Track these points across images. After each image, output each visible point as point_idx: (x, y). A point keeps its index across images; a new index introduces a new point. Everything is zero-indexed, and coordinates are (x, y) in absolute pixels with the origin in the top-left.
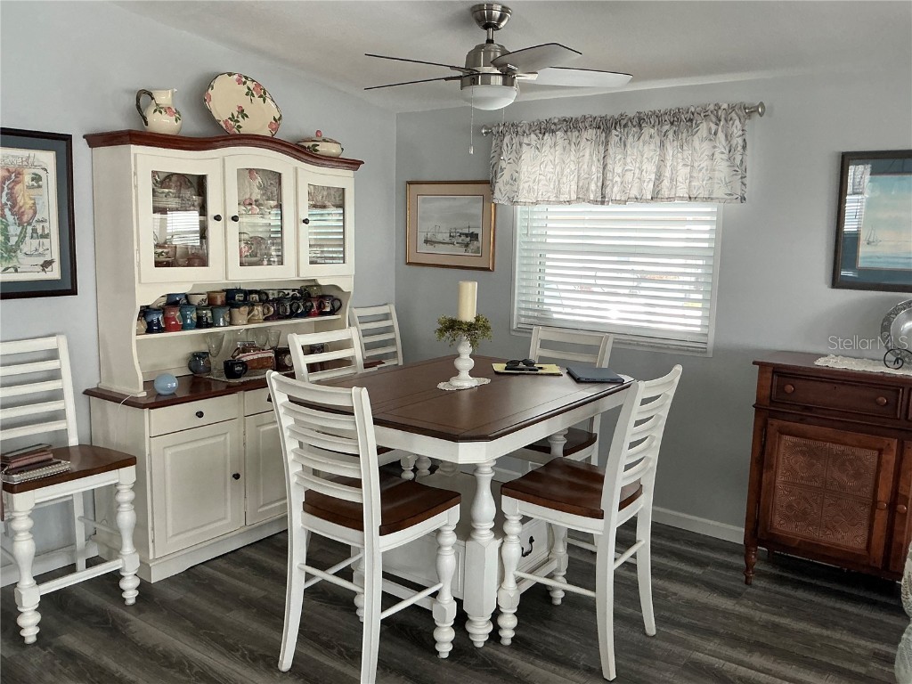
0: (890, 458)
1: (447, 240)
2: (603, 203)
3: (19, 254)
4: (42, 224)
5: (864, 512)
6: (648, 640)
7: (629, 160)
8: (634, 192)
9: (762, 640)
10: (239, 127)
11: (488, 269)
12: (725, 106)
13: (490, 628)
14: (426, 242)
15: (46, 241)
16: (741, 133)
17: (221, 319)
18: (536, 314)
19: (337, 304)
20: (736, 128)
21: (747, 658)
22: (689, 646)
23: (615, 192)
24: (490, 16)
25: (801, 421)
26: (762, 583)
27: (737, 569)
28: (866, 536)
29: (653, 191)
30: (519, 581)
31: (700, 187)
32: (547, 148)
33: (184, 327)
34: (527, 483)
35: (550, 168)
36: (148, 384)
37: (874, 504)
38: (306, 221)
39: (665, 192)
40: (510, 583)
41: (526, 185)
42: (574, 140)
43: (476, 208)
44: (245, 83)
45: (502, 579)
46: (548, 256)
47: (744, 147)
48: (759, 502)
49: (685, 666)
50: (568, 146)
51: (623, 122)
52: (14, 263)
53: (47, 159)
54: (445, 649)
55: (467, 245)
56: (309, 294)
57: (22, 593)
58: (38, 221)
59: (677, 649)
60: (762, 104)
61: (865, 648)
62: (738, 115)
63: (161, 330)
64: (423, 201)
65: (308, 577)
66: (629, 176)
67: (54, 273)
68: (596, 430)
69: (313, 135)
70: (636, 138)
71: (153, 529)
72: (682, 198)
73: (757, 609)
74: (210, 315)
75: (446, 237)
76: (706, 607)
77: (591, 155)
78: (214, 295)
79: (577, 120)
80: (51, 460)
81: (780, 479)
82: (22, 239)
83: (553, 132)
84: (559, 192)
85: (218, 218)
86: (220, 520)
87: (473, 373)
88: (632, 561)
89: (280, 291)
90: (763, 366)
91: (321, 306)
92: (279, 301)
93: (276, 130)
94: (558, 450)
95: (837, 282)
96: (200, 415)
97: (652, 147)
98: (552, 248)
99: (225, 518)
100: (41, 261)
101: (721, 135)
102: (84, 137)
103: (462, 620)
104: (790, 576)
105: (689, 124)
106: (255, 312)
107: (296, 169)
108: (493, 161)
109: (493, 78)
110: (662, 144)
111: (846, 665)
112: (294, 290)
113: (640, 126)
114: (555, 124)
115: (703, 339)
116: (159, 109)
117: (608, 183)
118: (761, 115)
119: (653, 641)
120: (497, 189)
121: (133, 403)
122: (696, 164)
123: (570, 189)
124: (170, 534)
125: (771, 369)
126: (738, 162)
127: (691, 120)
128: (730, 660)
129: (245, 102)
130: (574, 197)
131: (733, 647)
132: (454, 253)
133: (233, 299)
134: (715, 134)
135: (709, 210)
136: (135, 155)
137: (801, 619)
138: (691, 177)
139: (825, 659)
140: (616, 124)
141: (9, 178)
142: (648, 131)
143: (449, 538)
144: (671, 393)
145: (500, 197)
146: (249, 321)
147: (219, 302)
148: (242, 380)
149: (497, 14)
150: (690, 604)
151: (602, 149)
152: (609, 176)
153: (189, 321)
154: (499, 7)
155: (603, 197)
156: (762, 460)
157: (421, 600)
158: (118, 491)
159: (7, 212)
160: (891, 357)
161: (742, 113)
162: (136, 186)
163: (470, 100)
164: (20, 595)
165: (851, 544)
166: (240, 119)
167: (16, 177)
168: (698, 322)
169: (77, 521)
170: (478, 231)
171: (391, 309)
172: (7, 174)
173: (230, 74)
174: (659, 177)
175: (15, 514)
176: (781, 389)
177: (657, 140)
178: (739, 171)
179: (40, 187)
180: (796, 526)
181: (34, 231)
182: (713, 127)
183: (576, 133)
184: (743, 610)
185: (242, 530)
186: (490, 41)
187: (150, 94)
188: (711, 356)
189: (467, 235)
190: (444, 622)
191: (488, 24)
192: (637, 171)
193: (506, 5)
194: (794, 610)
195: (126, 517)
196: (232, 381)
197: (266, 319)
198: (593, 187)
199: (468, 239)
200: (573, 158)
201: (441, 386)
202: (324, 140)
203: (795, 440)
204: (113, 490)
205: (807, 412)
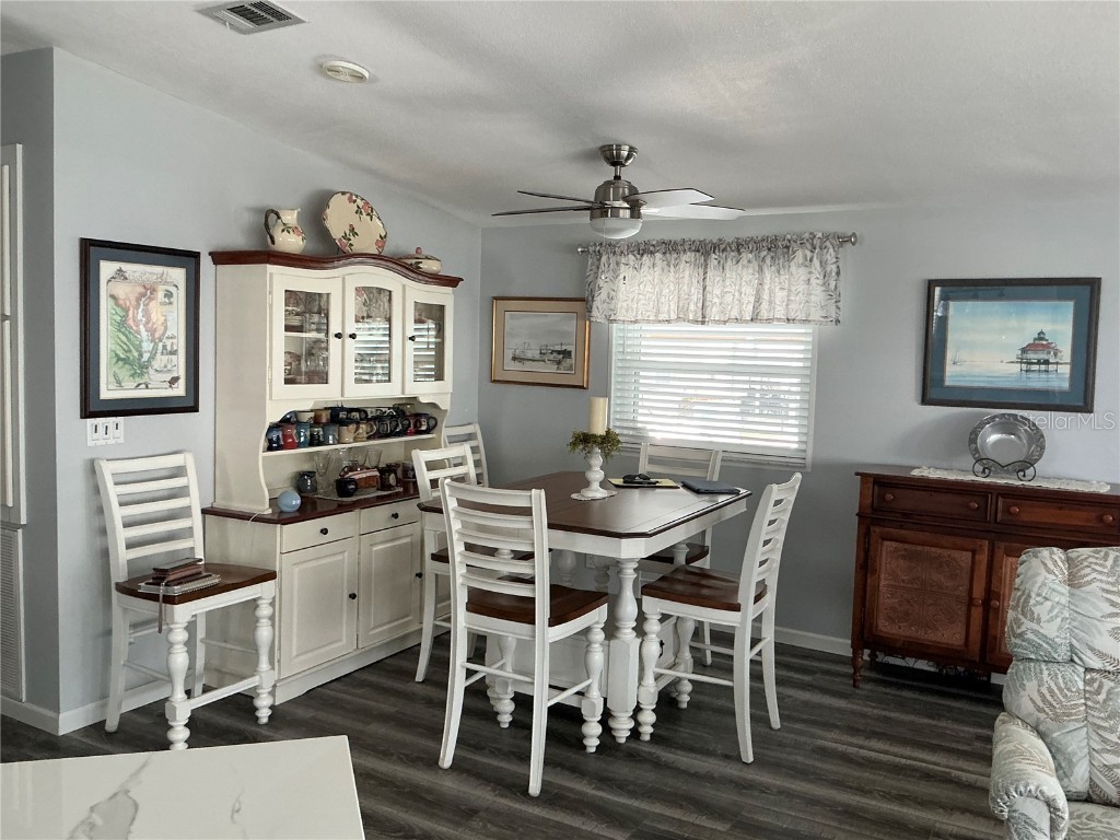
0: (983, 558)
1: (538, 357)
2: (703, 323)
3: (151, 371)
4: (171, 341)
5: (961, 610)
6: (773, 733)
7: (728, 282)
8: (734, 314)
9: (878, 730)
10: (351, 245)
11: (582, 387)
12: (820, 235)
13: (632, 724)
14: (514, 359)
15: (174, 357)
16: (834, 260)
17: (331, 437)
18: (631, 433)
19: (432, 422)
20: (830, 256)
21: (866, 743)
22: (813, 736)
23: (713, 313)
24: (619, 155)
25: (901, 527)
26: (869, 686)
27: (844, 675)
28: (964, 633)
29: (753, 312)
30: (658, 677)
31: (797, 310)
32: (645, 269)
33: (299, 445)
34: (663, 585)
35: (649, 288)
36: (273, 501)
37: (971, 602)
38: (412, 338)
39: (764, 314)
40: (649, 680)
41: (625, 304)
42: (673, 262)
43: (571, 325)
44: (355, 201)
45: (641, 678)
46: (641, 373)
47: (838, 273)
48: (864, 606)
49: (813, 751)
50: (666, 268)
51: (722, 247)
52: (145, 379)
53: (178, 275)
54: (592, 743)
55: (559, 363)
56: (403, 412)
57: (177, 706)
58: (168, 338)
59: (803, 739)
60: (854, 234)
61: (969, 732)
62: (832, 244)
63: (280, 448)
64: (512, 317)
65: (470, 673)
66: (728, 298)
67: (180, 390)
68: (708, 543)
69: (413, 252)
70: (734, 262)
71: (280, 649)
72: (779, 320)
73: (867, 706)
74: (321, 433)
75: (534, 353)
76: (821, 706)
77: (690, 276)
78: (319, 413)
79: (675, 243)
80: (200, 573)
81: (882, 583)
82: (153, 357)
83: (652, 253)
84: (658, 312)
85: (338, 336)
86: (336, 642)
87: (603, 485)
88: (758, 658)
89: (378, 409)
90: (863, 476)
91: (418, 424)
92: (379, 418)
93: (383, 247)
94: (681, 559)
95: (925, 400)
96: (324, 531)
97: (751, 271)
98: (648, 366)
99: (340, 640)
100: (168, 377)
101: (816, 262)
102: (210, 254)
103: (607, 716)
104: (894, 680)
105: (785, 250)
106: (361, 431)
107: (404, 286)
108: (589, 279)
109: (621, 211)
110: (761, 269)
111: (954, 745)
112: (389, 408)
113: (739, 251)
114: (653, 246)
115: (803, 455)
116: (286, 229)
117: (708, 303)
118: (853, 244)
119: (779, 733)
120: (594, 307)
121: (260, 519)
122: (793, 289)
123: (669, 308)
124: (294, 653)
125: (872, 480)
126: (832, 287)
127: (787, 247)
128: (851, 744)
129: (354, 220)
130: (674, 316)
131: (852, 736)
132: (547, 370)
133: (338, 417)
134: (811, 260)
135: (803, 331)
136: (271, 275)
137: (907, 713)
138: (789, 300)
139: (934, 742)
140: (715, 248)
141: (144, 295)
142: (746, 256)
143: (598, 636)
144: (792, 498)
145: (598, 315)
146: (355, 440)
147: (324, 420)
148: (354, 499)
149: (625, 153)
150: (806, 703)
151: (701, 271)
152: (709, 296)
153: (302, 439)
154: (627, 148)
155: (704, 317)
156: (866, 565)
157: (566, 699)
158: (257, 606)
159: (141, 327)
160: (979, 468)
161: (836, 242)
162: (271, 306)
163: (601, 231)
164: (174, 709)
165: (950, 642)
166: (352, 237)
167: (151, 293)
168: (796, 438)
169: (198, 643)
170: (571, 348)
171: (475, 429)
172: (143, 290)
173: (343, 193)
174: (758, 300)
175: (173, 626)
176: (882, 498)
177: (755, 264)
178: (834, 295)
179: (171, 303)
180: (900, 628)
181: (164, 347)
182: (809, 254)
183: (675, 255)
184: (855, 707)
185: (355, 653)
186: (617, 178)
187: (277, 214)
188: (809, 470)
189: (559, 352)
190: (594, 716)
191: (616, 162)
192: (737, 294)
193: (634, 146)
194: (902, 705)
195: (264, 633)
196: (345, 499)
197: (369, 438)
198: (692, 307)
199: (561, 356)
200: (672, 279)
201: (574, 496)
202: (427, 258)
203: (894, 544)
204: (253, 604)
205: (908, 518)
